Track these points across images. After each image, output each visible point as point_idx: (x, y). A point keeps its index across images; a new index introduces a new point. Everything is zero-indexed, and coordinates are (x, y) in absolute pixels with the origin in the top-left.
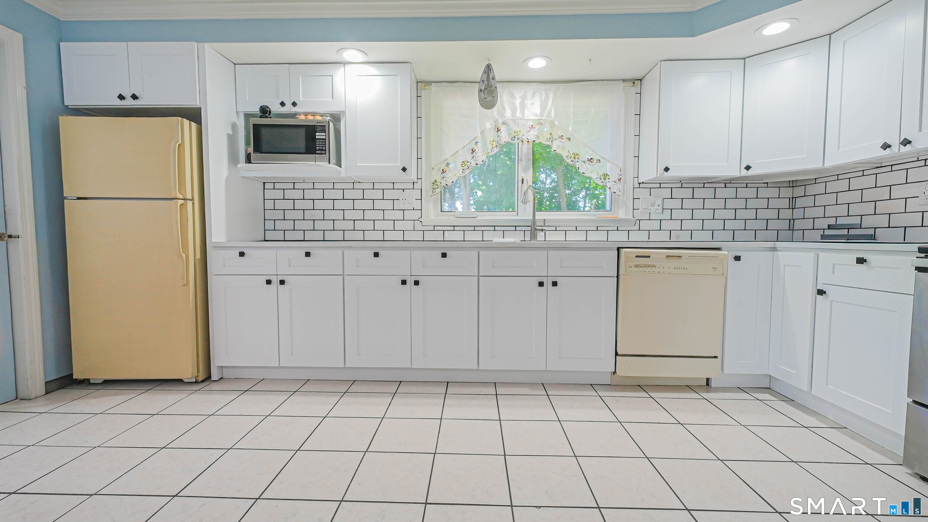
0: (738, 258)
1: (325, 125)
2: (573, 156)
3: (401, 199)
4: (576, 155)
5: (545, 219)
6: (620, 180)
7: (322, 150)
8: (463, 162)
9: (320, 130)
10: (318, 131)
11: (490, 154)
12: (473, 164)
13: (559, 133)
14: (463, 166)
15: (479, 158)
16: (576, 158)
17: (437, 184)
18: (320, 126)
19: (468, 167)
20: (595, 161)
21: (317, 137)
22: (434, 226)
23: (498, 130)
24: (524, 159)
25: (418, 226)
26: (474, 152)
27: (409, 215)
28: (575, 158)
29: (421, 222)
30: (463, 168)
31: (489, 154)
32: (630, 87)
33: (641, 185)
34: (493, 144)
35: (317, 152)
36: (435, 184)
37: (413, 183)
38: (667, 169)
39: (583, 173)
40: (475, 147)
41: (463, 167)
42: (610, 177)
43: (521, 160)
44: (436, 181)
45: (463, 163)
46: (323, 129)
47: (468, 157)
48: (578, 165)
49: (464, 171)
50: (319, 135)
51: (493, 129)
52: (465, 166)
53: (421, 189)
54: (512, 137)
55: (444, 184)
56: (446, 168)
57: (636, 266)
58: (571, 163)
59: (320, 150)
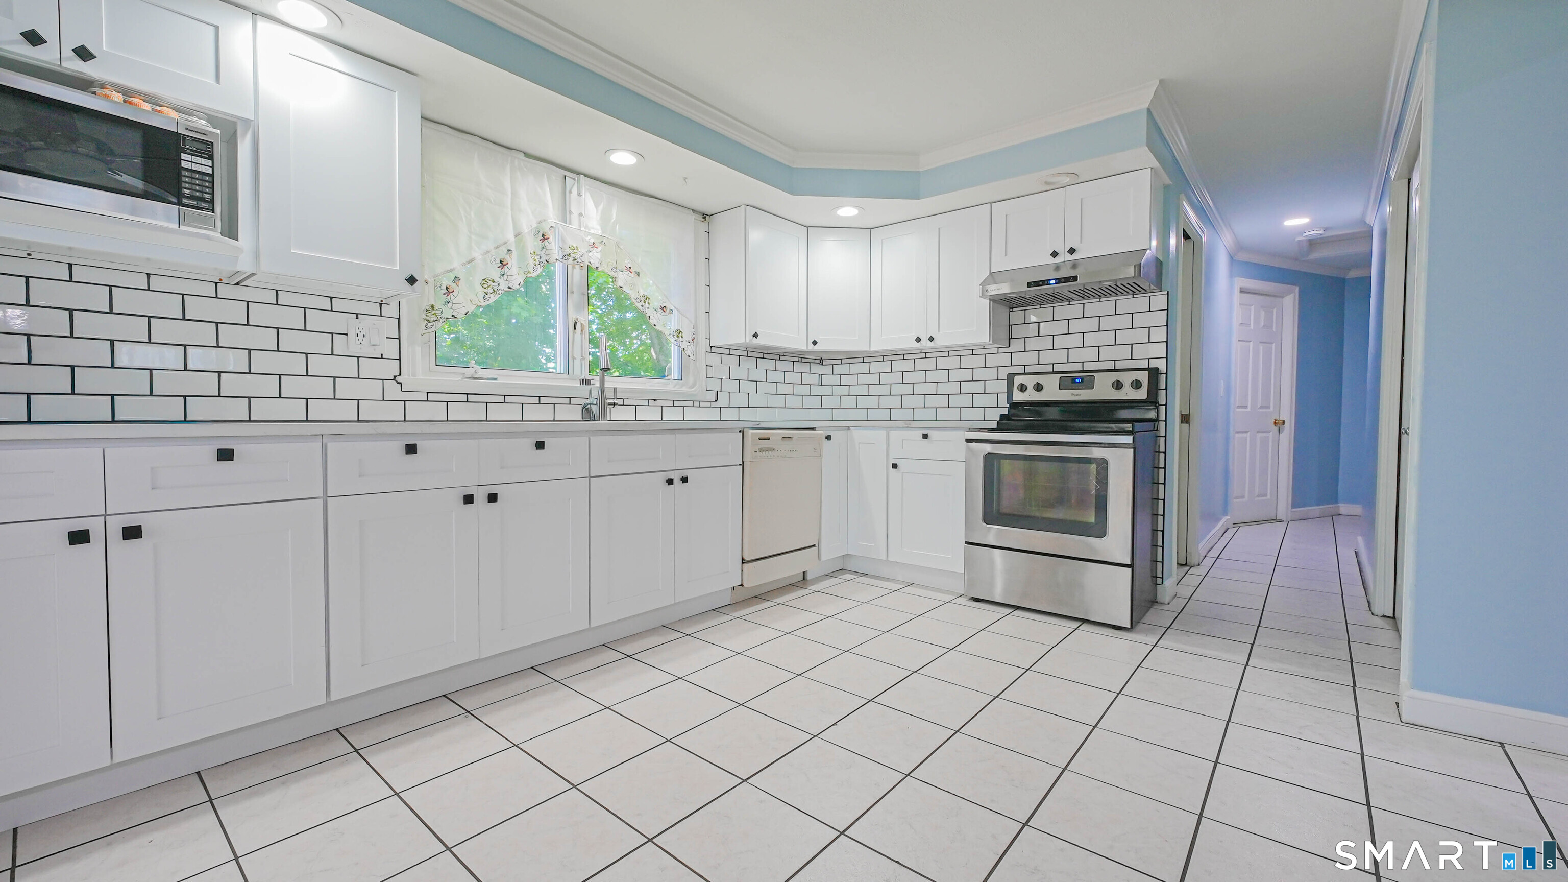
0: (828, 438)
1: (212, 143)
2: (643, 299)
3: (352, 334)
4: (646, 298)
5: (616, 388)
6: (693, 339)
7: (203, 200)
8: (485, 279)
9: (194, 149)
10: (188, 151)
11: (531, 275)
12: (504, 286)
13: (626, 262)
14: (485, 286)
15: (514, 278)
16: (647, 303)
17: (435, 314)
18: (195, 140)
19: (494, 290)
20: (668, 311)
21: (184, 164)
22: (428, 393)
23: (544, 238)
24: (575, 290)
25: (392, 390)
26: (504, 265)
27: (369, 368)
28: (645, 302)
29: (400, 383)
30: (485, 290)
31: (529, 275)
32: (699, 222)
33: (714, 350)
34: (536, 258)
35: (184, 200)
36: (432, 313)
37: (381, 305)
38: (756, 335)
39: (655, 325)
40: (507, 259)
41: (485, 288)
42: (684, 335)
43: (572, 292)
44: (433, 307)
45: (484, 282)
46: (206, 150)
47: (495, 273)
48: (649, 313)
49: (486, 295)
50: (188, 161)
51: (533, 234)
52: (488, 287)
53: (399, 319)
54: (566, 254)
55: (448, 313)
56: (453, 286)
57: (761, 450)
58: (641, 308)
59: (192, 197)
